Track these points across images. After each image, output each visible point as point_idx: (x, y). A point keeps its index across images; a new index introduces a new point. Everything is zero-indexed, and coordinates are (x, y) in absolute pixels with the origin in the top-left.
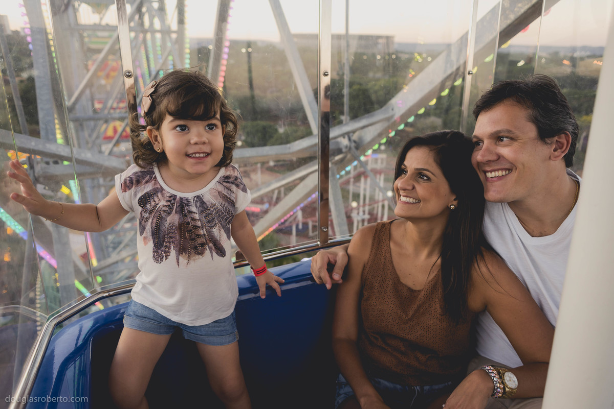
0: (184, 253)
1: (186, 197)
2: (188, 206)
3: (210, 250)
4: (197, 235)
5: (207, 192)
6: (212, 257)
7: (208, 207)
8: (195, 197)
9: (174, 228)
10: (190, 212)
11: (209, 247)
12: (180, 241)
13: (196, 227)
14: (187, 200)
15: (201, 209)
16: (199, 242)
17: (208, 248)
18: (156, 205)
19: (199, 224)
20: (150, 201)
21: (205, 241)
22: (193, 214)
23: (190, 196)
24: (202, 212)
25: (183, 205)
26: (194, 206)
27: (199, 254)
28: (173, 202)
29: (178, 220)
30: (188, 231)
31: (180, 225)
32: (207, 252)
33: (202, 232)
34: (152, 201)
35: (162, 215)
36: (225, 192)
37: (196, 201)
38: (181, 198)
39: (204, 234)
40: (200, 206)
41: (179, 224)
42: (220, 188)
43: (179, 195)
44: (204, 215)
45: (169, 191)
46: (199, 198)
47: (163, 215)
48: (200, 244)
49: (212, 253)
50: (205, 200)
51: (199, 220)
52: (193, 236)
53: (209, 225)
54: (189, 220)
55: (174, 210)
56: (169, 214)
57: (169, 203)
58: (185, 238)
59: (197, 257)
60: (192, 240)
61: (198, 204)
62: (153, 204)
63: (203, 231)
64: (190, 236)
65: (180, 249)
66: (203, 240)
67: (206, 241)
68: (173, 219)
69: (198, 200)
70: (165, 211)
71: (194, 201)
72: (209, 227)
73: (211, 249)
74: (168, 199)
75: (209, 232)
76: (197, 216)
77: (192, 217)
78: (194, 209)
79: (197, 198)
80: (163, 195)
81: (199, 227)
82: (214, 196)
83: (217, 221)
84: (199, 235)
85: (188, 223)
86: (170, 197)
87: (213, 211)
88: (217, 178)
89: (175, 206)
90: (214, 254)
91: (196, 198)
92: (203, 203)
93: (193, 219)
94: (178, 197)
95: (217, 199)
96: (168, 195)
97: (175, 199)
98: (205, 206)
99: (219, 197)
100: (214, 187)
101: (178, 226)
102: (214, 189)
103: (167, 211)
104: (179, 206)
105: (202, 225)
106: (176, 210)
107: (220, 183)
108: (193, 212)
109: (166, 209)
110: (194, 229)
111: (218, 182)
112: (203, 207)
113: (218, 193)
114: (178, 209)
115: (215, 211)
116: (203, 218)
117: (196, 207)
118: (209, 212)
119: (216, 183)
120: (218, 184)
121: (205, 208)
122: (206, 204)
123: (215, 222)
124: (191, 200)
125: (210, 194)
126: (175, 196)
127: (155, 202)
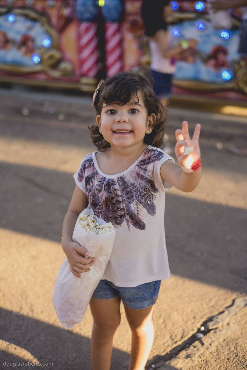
1: (112, 178)
2: (113, 184)
3: (126, 221)
4: (118, 208)
5: (128, 174)
6: (129, 227)
7: (128, 185)
8: (119, 178)
9: (102, 201)
10: (115, 190)
11: (126, 219)
12: (106, 211)
13: (118, 202)
14: (112, 180)
15: (122, 187)
16: (119, 214)
18: (93, 186)
19: (120, 199)
20: (89, 183)
21: (123, 213)
22: (116, 191)
23: (115, 177)
24: (123, 190)
25: (109, 185)
27: (117, 223)
28: (103, 182)
30: (112, 204)
31: (106, 199)
32: (124, 223)
33: (122, 206)
34: (91, 182)
35: (96, 193)
36: (142, 173)
39: (124, 208)
40: (122, 185)
42: (138, 170)
43: (108, 177)
44: (125, 192)
45: (102, 174)
47: (96, 192)
48: (120, 216)
49: (128, 224)
50: (126, 180)
51: (121, 196)
52: (115, 209)
53: (129, 201)
54: (114, 196)
55: (103, 188)
56: (100, 191)
57: (100, 183)
58: (109, 209)
59: (117, 226)
60: (114, 211)
61: (121, 183)
62: (91, 184)
63: (123, 205)
64: (113, 209)
65: (104, 218)
66: (122, 213)
67: (125, 214)
68: (103, 195)
71: (118, 181)
72: (128, 202)
73: (127, 221)
74: (100, 180)
75: (128, 206)
76: (119, 193)
77: (116, 193)
78: (117, 187)
79: (121, 179)
80: (97, 177)
81: (120, 202)
82: (133, 177)
83: (135, 198)
84: (119, 208)
85: (112, 198)
86: (102, 179)
87: (132, 189)
88: (137, 162)
89: (104, 185)
90: (131, 225)
91: (119, 179)
92: (124, 182)
93: (117, 195)
94: (107, 179)
95: (135, 180)
96: (101, 177)
97: (104, 180)
98: (126, 185)
99: (138, 178)
100: (133, 170)
101: (104, 200)
102: (133, 171)
103: (98, 189)
104: (106, 185)
105: (122, 200)
106: (104, 188)
107: (138, 166)
108: (117, 190)
109: (98, 187)
110: (117, 203)
111: (137, 165)
112: (124, 186)
113: (137, 174)
114: (106, 188)
115: (133, 189)
116: (124, 194)
117: (119, 186)
118: (129, 190)
119: (135, 166)
120: (137, 167)
121: (126, 187)
122: (127, 183)
123: (133, 198)
124: (116, 181)
125: (130, 175)
126: (105, 178)
127: (93, 183)
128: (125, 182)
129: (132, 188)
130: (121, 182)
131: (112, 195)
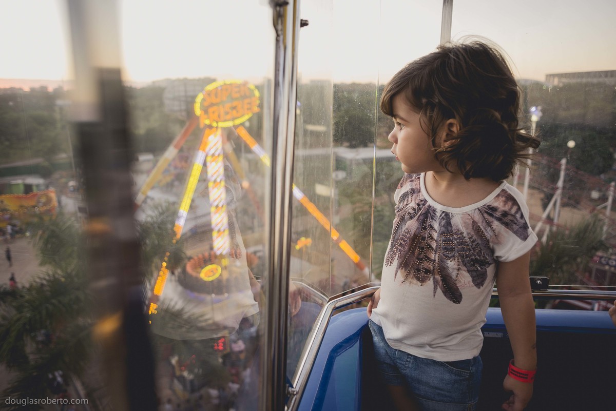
0: (404, 269)
1: (435, 207)
2: (432, 218)
3: (434, 282)
4: (426, 256)
5: (459, 214)
6: (435, 292)
7: (452, 231)
8: (443, 212)
9: (408, 236)
10: (431, 227)
11: (434, 278)
12: (407, 254)
13: (430, 247)
14: (434, 211)
15: (443, 229)
16: (425, 266)
17: (432, 279)
18: (407, 204)
19: (434, 245)
21: (432, 268)
22: (433, 231)
23: (439, 208)
24: (442, 234)
25: (428, 215)
26: (438, 222)
27: (418, 279)
28: (421, 206)
29: (415, 230)
30: (419, 247)
31: (415, 236)
32: (430, 283)
33: (433, 256)
36: (482, 226)
37: (443, 218)
38: (429, 206)
39: (435, 260)
40: (444, 225)
41: (414, 234)
42: (477, 217)
43: (430, 202)
44: (443, 238)
45: (424, 194)
46: (447, 216)
47: (407, 217)
48: (426, 269)
49: (435, 288)
50: (453, 222)
51: (436, 241)
52: (423, 256)
53: (445, 253)
54: (426, 236)
55: (417, 216)
56: (411, 218)
57: (417, 206)
58: (413, 253)
59: (415, 281)
60: (418, 259)
61: (443, 222)
62: (405, 203)
63: (435, 256)
64: (419, 254)
65: (402, 262)
66: (430, 266)
67: (434, 270)
68: (412, 225)
69: (445, 217)
70: (409, 213)
71: (440, 216)
72: (444, 255)
73: (436, 283)
74: (418, 201)
75: (442, 261)
76: (435, 235)
77: (431, 233)
78: (436, 225)
79: (446, 215)
80: (417, 197)
81: (432, 249)
82: (465, 223)
83: (457, 254)
84: (429, 258)
85: (424, 239)
86: (422, 201)
87: (456, 239)
88: (480, 204)
89: (420, 212)
90: (439, 291)
91: (443, 215)
92: (448, 224)
93: (431, 237)
94: (427, 204)
95: (467, 229)
96: (422, 198)
97: (424, 205)
98: (450, 228)
99: (471, 227)
100: (470, 213)
101: (412, 235)
102: (469, 215)
103: (411, 214)
104: (424, 213)
105: (436, 249)
106: (419, 216)
107: (481, 212)
108: (434, 229)
109: (412, 211)
110: (428, 248)
111: (479, 210)
112: (446, 228)
113: (473, 222)
114: (421, 217)
115: (458, 241)
116: (441, 241)
117: (439, 225)
118: (451, 238)
119: (475, 209)
120: (477, 212)
121: (448, 231)
122: (452, 226)
123: (454, 253)
124: (438, 214)
125: (462, 218)
126: (426, 201)
127: (408, 201)
128: (450, 223)
129: (456, 237)
130: (444, 221)
131: (425, 233)
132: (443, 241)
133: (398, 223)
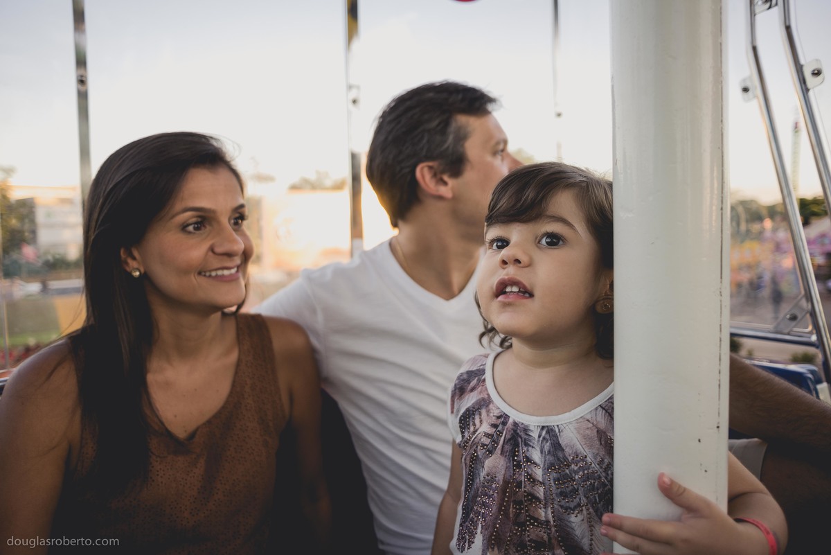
1: (526, 423)
2: (527, 445)
4: (530, 517)
5: (570, 423)
7: (565, 458)
8: (543, 428)
9: (494, 486)
10: (528, 460)
12: (496, 519)
13: (533, 498)
14: (526, 430)
15: (550, 458)
16: (533, 537)
18: (475, 431)
19: (540, 492)
20: (469, 424)
21: (546, 538)
22: (533, 466)
23: (533, 422)
24: (549, 467)
25: (516, 439)
26: (538, 448)
28: (500, 428)
29: (503, 472)
30: (515, 502)
31: (506, 482)
33: (544, 515)
34: (472, 423)
35: (479, 453)
37: (544, 438)
38: (515, 424)
39: (548, 523)
40: (549, 452)
41: (504, 481)
42: (604, 423)
43: (515, 416)
44: (554, 475)
45: (499, 405)
46: (550, 433)
47: (481, 452)
48: (535, 542)
50: (563, 441)
51: (543, 484)
52: (523, 517)
53: (563, 503)
54: (523, 478)
55: (500, 446)
56: (491, 452)
57: (494, 430)
58: (507, 515)
60: (518, 524)
61: (547, 446)
62: (472, 428)
63: (546, 513)
67: (549, 541)
68: (495, 464)
69: (547, 437)
70: (483, 445)
71: (539, 437)
72: (561, 506)
74: (494, 420)
75: (560, 520)
76: (539, 473)
77: (530, 471)
78: (536, 455)
79: (548, 432)
80: (488, 411)
81: (538, 499)
82: (585, 437)
83: (584, 500)
85: (519, 485)
86: (499, 417)
87: (576, 472)
88: (602, 399)
89: (502, 438)
91: (544, 432)
92: (557, 446)
93: (532, 480)
94: (511, 421)
95: (591, 447)
96: (497, 413)
97: (504, 424)
98: (560, 455)
99: (598, 442)
100: (589, 417)
101: (501, 483)
102: (588, 420)
103: (487, 446)
104: (510, 440)
105: (545, 498)
106: (503, 447)
107: (606, 411)
108: (534, 463)
109: (487, 441)
110: (529, 500)
111: (603, 409)
112: (555, 455)
113: (598, 431)
114: (508, 447)
115: (581, 473)
116: (552, 482)
117: (542, 453)
118: (567, 471)
119: (596, 409)
120: (600, 412)
121: (559, 459)
122: (563, 450)
123: (578, 499)
124: (535, 434)
125: (578, 429)
126: (507, 417)
127: (474, 425)
128: (560, 445)
129: (576, 468)
130: (548, 444)
131: (521, 474)
132: (555, 480)
133: (471, 466)
